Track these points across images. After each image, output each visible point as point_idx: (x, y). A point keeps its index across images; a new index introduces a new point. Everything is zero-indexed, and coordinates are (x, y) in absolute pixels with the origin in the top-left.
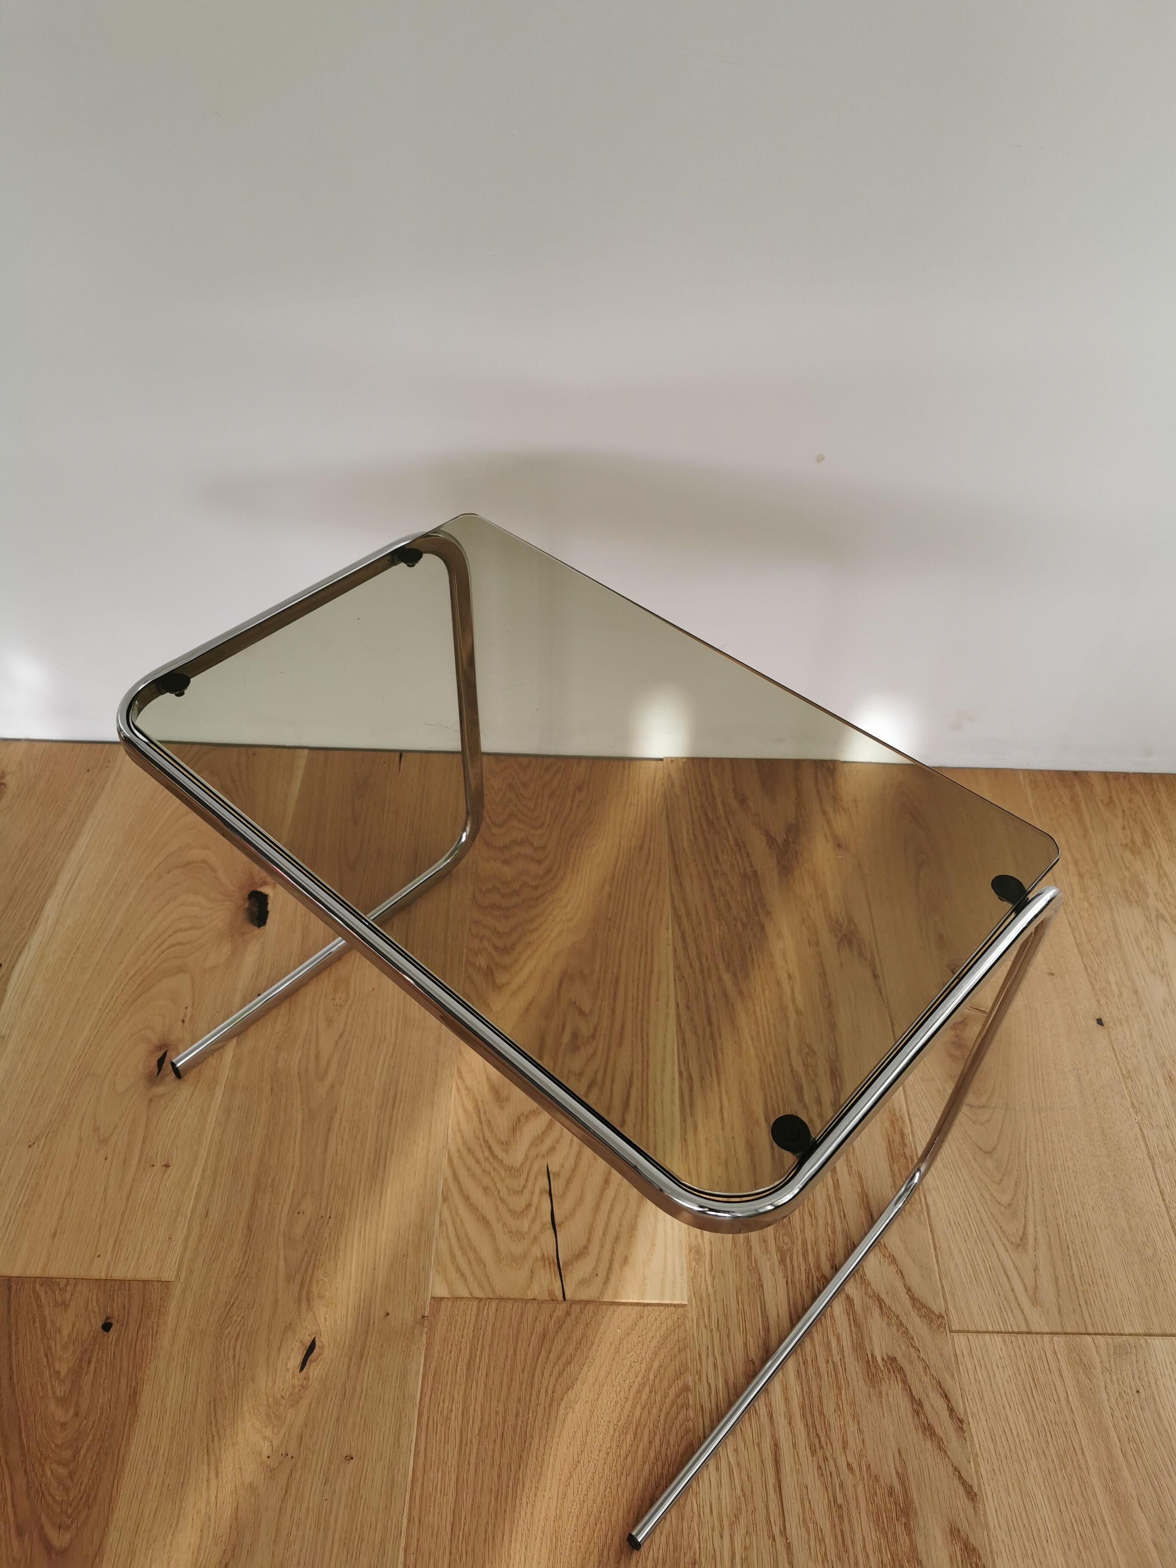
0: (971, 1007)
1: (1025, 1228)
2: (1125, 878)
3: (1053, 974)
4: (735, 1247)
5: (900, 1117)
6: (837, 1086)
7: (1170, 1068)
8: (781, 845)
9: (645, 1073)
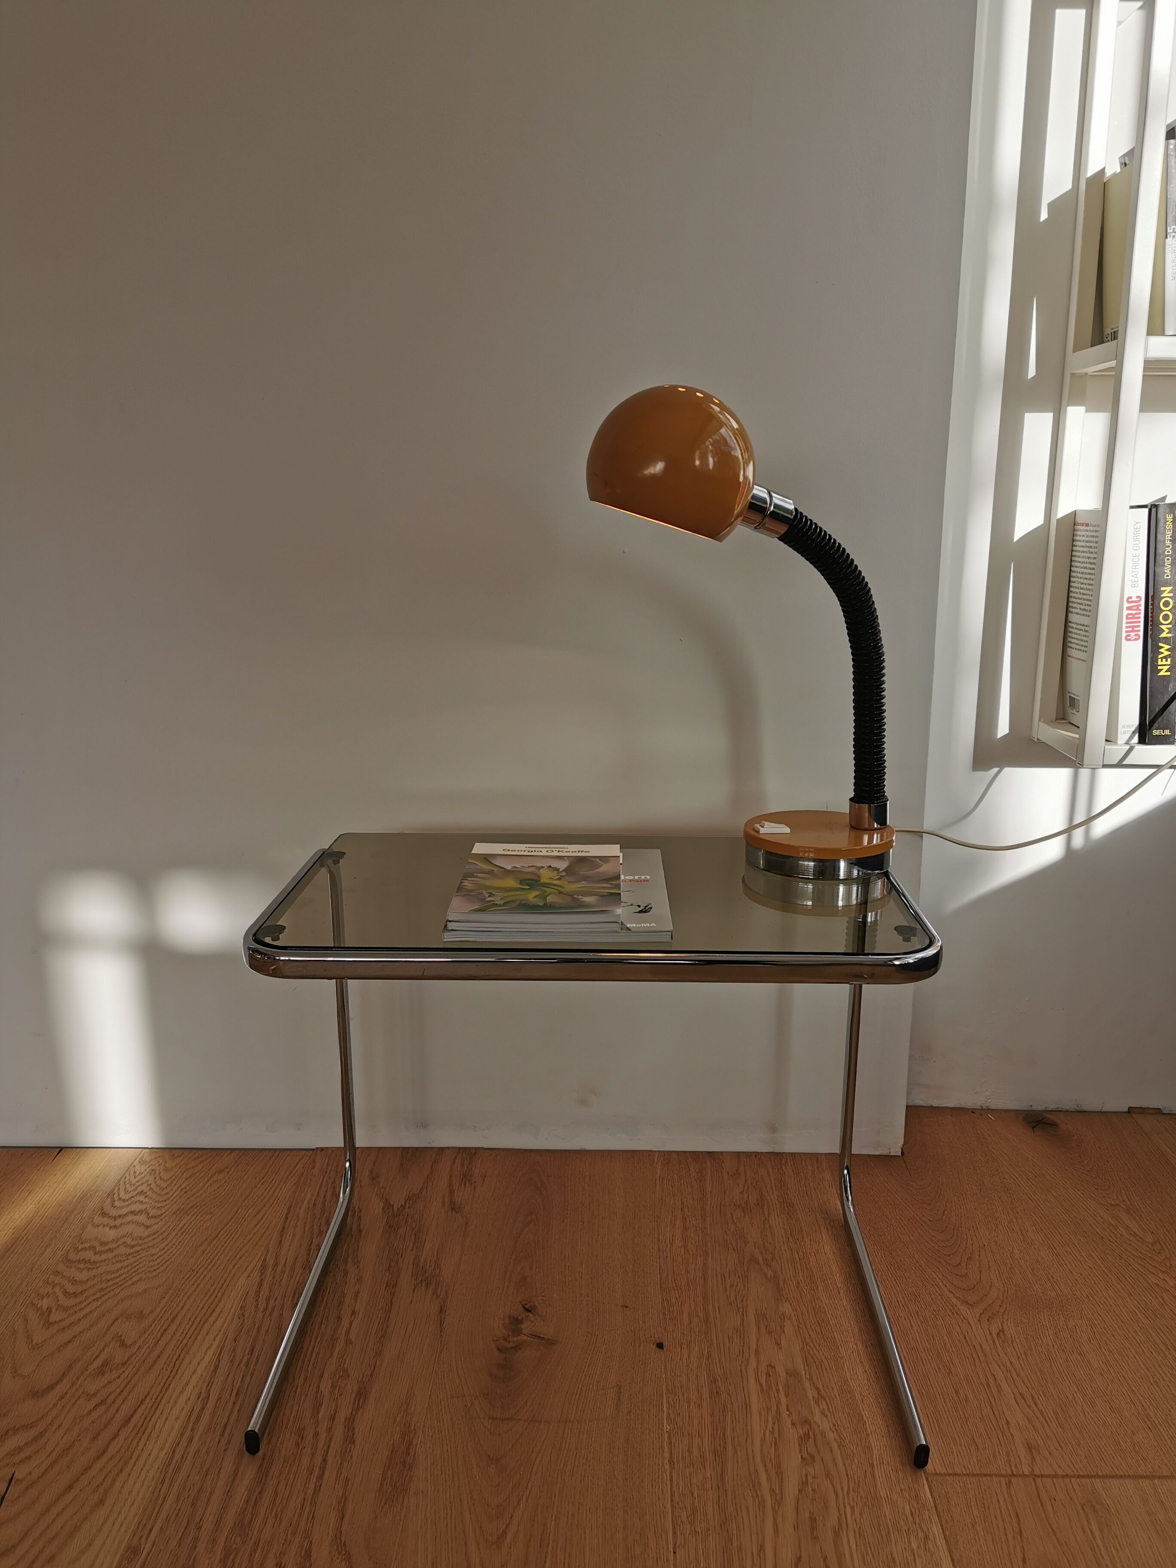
0: (531, 1335)
1: (507, 1526)
2: (730, 1230)
3: (627, 1307)
4: (179, 1546)
5: (415, 1429)
6: (358, 1404)
7: (720, 1384)
8: (396, 1210)
9: (161, 1395)
